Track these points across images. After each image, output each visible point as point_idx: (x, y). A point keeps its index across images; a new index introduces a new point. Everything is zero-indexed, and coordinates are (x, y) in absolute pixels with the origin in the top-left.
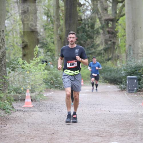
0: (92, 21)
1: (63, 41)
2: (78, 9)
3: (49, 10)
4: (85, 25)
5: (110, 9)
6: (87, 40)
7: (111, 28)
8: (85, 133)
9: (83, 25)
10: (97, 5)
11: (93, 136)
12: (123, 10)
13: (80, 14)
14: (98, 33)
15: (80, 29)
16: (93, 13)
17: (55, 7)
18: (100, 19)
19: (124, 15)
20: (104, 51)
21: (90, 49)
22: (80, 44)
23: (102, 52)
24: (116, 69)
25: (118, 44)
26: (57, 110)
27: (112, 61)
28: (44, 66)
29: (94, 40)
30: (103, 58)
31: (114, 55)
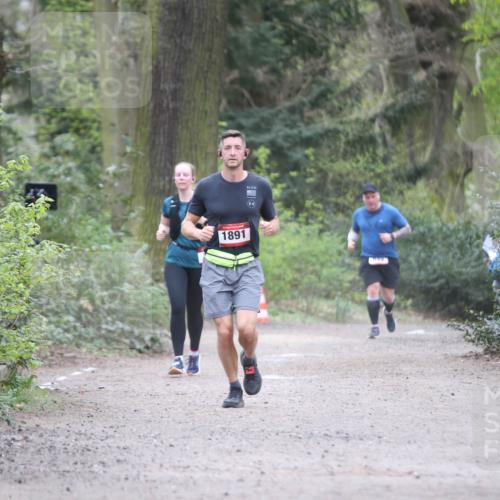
20: (387, 127)
21: (308, 113)
22: (246, 81)
23: (377, 129)
24: (455, 231)
25: (470, 87)
26: (115, 470)
27: (434, 183)
28: (38, 216)
29: (328, 59)
30: (380, 168)
31: (447, 147)
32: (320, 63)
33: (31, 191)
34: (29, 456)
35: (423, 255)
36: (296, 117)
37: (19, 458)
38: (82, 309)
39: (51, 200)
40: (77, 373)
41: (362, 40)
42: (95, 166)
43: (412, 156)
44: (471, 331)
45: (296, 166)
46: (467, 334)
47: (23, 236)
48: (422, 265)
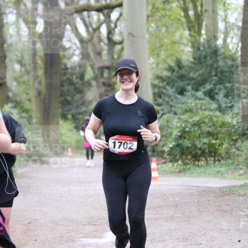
0: (82, 70)
1: (42, 97)
3: (22, 57)
4: (72, 74)
5: (105, 53)
6: (75, 95)
7: (107, 78)
8: (73, 221)
9: (69, 76)
10: (87, 48)
11: (83, 225)
12: (122, 54)
13: (65, 61)
14: (90, 85)
15: (65, 81)
16: (82, 59)
18: (92, 66)
22: (66, 100)
32: (82, 95)
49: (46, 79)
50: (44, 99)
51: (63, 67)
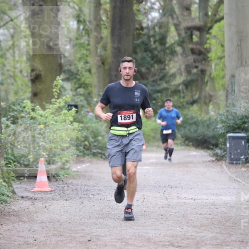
0: (162, 31)
1: (107, 67)
2: (135, 7)
3: (80, 10)
4: (149, 37)
5: (195, 7)
6: (152, 66)
7: (197, 43)
8: (149, 240)
9: (145, 39)
11: (164, 245)
12: (219, 10)
13: (140, 17)
14: (173, 53)
15: (139, 45)
16: (163, 15)
17: (92, 5)
18: (177, 26)
19: (222, 18)
20: (184, 87)
21: (159, 82)
22: (140, 73)
23: (180, 88)
24: (206, 121)
25: (211, 74)
26: (97, 197)
27: (199, 105)
28: (73, 115)
29: (165, 65)
30: (182, 100)
31: (203, 93)
32: (162, 66)
33: (70, 107)
34: (69, 192)
35: (196, 128)
36: (155, 83)
37: (66, 193)
38: (85, 145)
39: (76, 109)
40: (84, 166)
41: (176, 59)
42: (90, 99)
43: (192, 96)
44: (211, 153)
45: (155, 99)
46: (210, 154)
47: (67, 121)
48: (195, 132)
49: (113, 42)
50: (110, 69)
51: (137, 26)
